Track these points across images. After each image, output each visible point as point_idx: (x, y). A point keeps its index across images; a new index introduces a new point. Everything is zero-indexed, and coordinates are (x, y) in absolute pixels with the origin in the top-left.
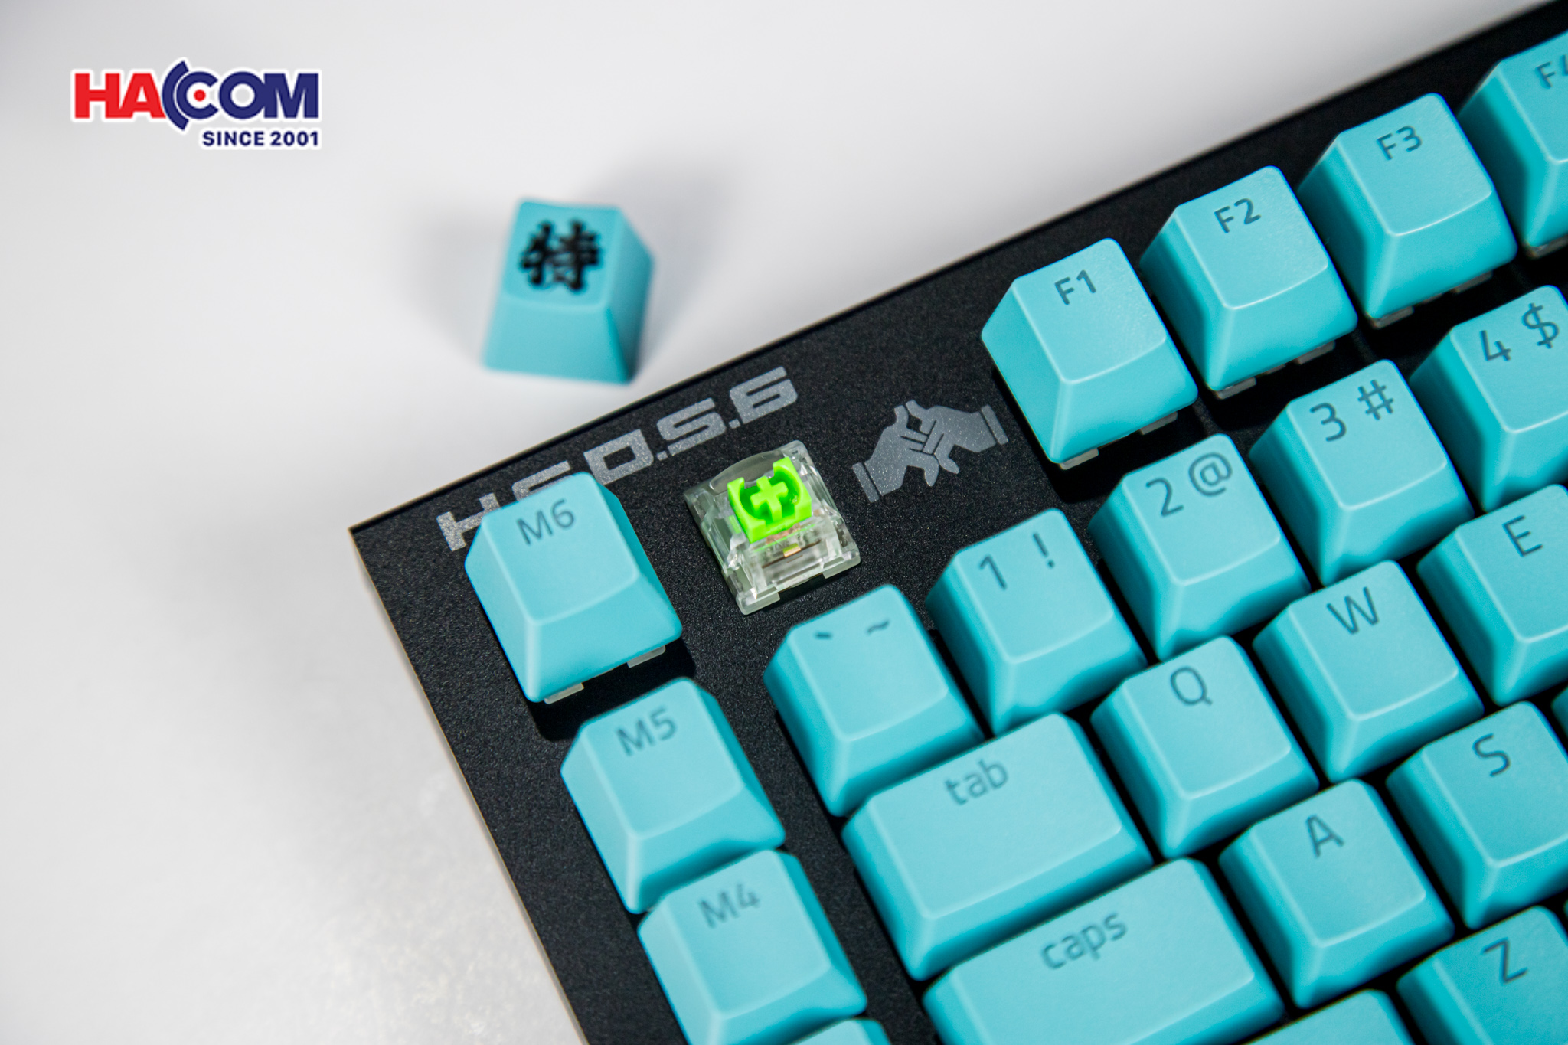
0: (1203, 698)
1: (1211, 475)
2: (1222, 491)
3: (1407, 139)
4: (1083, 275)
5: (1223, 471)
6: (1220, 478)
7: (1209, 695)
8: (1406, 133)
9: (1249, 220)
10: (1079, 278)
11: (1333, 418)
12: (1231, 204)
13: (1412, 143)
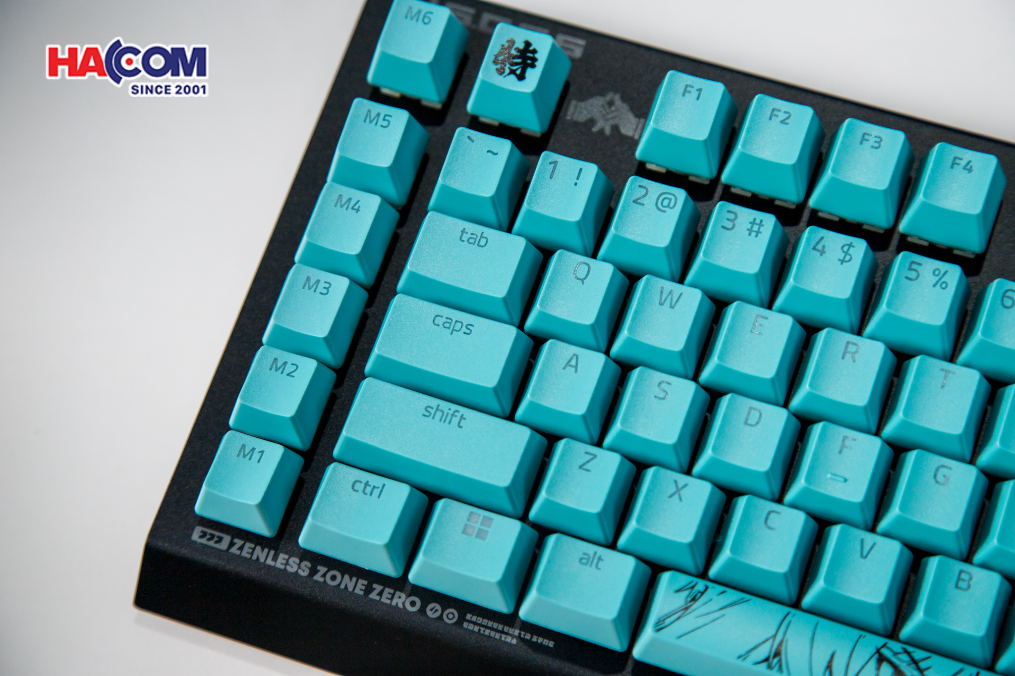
0: (582, 280)
1: (666, 202)
2: (664, 211)
3: (876, 142)
4: (700, 90)
5: (672, 205)
6: (668, 206)
7: (585, 281)
8: (878, 140)
9: (782, 122)
10: (698, 90)
11: (733, 221)
12: (783, 110)
13: (877, 145)
